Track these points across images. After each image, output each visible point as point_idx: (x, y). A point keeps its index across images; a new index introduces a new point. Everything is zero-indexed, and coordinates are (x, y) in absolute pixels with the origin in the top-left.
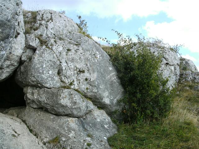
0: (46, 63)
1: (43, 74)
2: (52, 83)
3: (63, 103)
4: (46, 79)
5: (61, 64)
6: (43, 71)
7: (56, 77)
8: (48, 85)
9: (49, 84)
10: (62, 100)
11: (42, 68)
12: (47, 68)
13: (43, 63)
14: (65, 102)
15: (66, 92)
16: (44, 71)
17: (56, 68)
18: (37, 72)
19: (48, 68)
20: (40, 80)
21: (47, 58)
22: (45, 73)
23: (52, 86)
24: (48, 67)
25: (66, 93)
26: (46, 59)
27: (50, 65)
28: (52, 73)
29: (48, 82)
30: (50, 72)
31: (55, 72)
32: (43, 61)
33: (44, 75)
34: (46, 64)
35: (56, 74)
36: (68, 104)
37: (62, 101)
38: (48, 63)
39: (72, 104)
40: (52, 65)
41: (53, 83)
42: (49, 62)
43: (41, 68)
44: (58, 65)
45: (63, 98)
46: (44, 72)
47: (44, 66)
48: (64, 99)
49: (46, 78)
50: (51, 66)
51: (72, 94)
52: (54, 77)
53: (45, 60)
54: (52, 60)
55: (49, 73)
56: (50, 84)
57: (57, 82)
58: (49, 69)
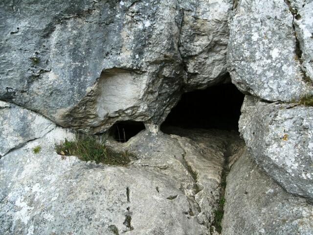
0: (258, 28)
1: (254, 61)
2: (275, 87)
3: (273, 158)
4: (260, 75)
5: (298, 22)
6: (253, 53)
7: (289, 66)
8: (264, 93)
9: (268, 90)
10: (275, 145)
11: (250, 44)
12: (263, 43)
13: (250, 28)
14: (283, 154)
15: (286, 119)
16: (255, 52)
17: (288, 37)
18: (237, 58)
19: (266, 41)
20: (248, 79)
21: (261, 10)
22: (258, 58)
23: (275, 96)
24: (266, 37)
25: (288, 124)
26: (256, 16)
27: (270, 32)
28: (280, 54)
29: (266, 86)
30: (275, 53)
31: (290, 52)
32: (250, 22)
33: (257, 63)
34: (258, 30)
35: (292, 56)
36: (289, 163)
37: (274, 148)
38: (266, 25)
39: (300, 166)
40: (275, 28)
41: (279, 86)
42: (268, 22)
43: (245, 46)
44: (289, 27)
45: (277, 140)
46: (257, 54)
47: (253, 38)
48: (282, 143)
49: (260, 71)
50: (274, 33)
51: (306, 128)
52: (284, 67)
53: (255, 19)
54: (271, 15)
55: (270, 57)
56: (272, 90)
57: (290, 83)
58: (270, 43)
